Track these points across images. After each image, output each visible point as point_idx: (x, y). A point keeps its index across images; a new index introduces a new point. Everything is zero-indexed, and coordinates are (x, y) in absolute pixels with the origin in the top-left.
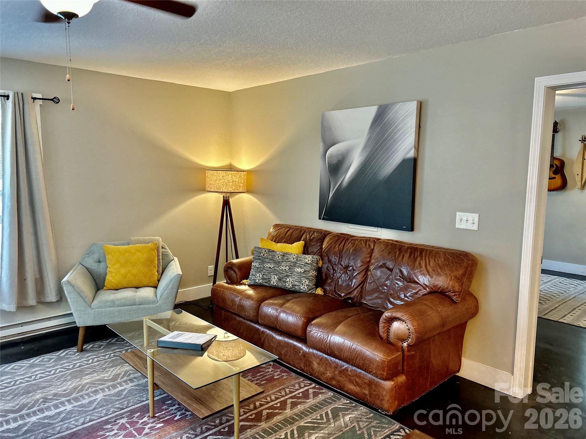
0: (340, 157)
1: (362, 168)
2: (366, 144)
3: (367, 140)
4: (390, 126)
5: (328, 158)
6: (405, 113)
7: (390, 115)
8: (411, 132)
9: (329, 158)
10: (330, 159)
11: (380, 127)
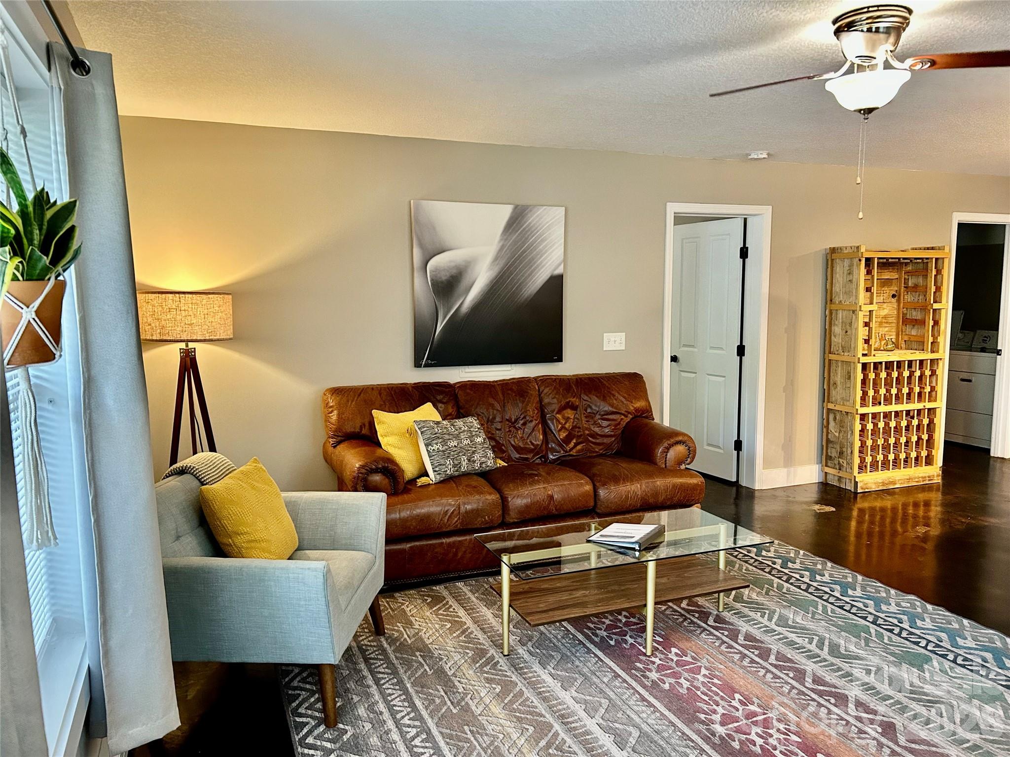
0: (454, 271)
1: (493, 286)
2: (498, 253)
3: (498, 249)
4: (531, 233)
5: (430, 271)
6: (551, 220)
7: (533, 219)
8: (559, 243)
9: (433, 271)
10: (434, 273)
11: (517, 234)
